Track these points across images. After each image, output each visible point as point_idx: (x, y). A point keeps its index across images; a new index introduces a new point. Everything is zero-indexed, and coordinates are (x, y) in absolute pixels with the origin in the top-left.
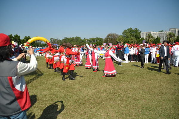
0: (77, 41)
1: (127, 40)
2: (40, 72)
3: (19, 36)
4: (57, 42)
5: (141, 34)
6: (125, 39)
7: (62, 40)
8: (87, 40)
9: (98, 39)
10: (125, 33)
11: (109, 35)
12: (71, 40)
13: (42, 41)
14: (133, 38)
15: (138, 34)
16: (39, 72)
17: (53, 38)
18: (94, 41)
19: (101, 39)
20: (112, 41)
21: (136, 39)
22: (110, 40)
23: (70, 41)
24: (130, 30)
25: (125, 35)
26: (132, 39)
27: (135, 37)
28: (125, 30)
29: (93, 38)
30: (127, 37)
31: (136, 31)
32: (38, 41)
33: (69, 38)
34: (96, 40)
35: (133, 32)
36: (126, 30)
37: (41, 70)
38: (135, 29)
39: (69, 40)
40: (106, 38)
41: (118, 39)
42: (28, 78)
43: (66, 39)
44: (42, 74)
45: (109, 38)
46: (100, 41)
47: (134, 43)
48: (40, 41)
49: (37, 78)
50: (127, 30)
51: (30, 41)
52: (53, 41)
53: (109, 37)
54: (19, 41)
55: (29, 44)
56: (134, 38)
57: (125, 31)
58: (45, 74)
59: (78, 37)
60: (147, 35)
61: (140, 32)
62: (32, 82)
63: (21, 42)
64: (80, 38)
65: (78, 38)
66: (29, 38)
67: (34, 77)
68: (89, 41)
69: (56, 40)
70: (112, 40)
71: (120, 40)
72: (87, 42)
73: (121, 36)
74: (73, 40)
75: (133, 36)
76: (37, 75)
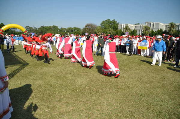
1: (105, 31)
2: (24, 61)
4: (33, 31)
5: (119, 26)
6: (103, 30)
7: (39, 28)
8: (65, 29)
9: (76, 29)
10: (104, 24)
11: (87, 25)
12: (48, 29)
13: (16, 29)
14: (111, 29)
15: (116, 26)
17: (29, 26)
18: (72, 31)
19: (79, 29)
20: (90, 31)
21: (114, 30)
22: (88, 30)
24: (108, 21)
25: (103, 26)
26: (110, 30)
27: (113, 28)
28: (103, 21)
29: (71, 28)
30: (105, 28)
31: (114, 22)
32: (12, 28)
33: (46, 26)
35: (111, 23)
36: (105, 20)
37: (24, 60)
38: (113, 20)
39: (45, 29)
40: (84, 29)
42: (14, 67)
43: (43, 27)
44: (27, 64)
45: (88, 28)
46: (78, 30)
48: (14, 28)
49: (24, 68)
51: (4, 28)
52: (28, 29)
53: (87, 27)
55: (3, 31)
57: (103, 22)
58: (30, 63)
59: (55, 26)
60: (124, 27)
61: (118, 24)
62: (19, 72)
64: (57, 27)
67: (20, 66)
69: (32, 28)
71: (98, 31)
72: (65, 31)
73: (100, 27)
74: (50, 29)
75: (111, 28)
76: (22, 65)
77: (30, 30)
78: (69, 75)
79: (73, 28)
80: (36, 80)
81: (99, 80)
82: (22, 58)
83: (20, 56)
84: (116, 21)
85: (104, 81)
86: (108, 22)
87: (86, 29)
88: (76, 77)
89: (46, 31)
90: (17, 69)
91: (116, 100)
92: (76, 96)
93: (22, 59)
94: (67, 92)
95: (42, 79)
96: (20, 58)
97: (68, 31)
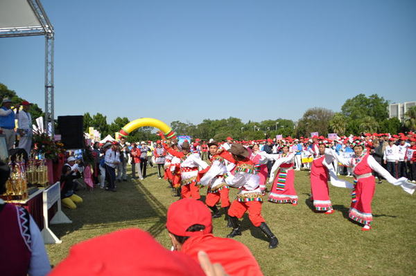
0: (233, 128)
1: (354, 124)
3: (104, 116)
4: (186, 131)
5: (389, 109)
6: (348, 122)
7: (199, 126)
8: (256, 124)
9: (281, 122)
10: (349, 108)
11: (308, 113)
12: (219, 126)
13: (152, 128)
14: (369, 118)
15: (381, 109)
16: (161, 211)
18: (273, 128)
19: (290, 121)
21: (377, 121)
22: (312, 123)
23: (216, 128)
24: (361, 100)
25: (349, 111)
26: (366, 122)
27: (374, 115)
28: (348, 101)
29: (270, 121)
30: (354, 117)
31: (376, 100)
32: (144, 127)
33: (215, 120)
34: (279, 126)
35: (368, 104)
36: (351, 99)
38: (373, 96)
39: (213, 125)
40: (301, 121)
41: (331, 122)
43: (208, 123)
45: (310, 121)
46: (287, 126)
47: (372, 130)
48: (149, 127)
50: (354, 99)
51: (127, 128)
52: (177, 128)
53: (309, 117)
54: (103, 127)
55: (126, 134)
56: (373, 118)
57: (348, 103)
59: (235, 119)
60: (405, 111)
61: (386, 105)
63: (107, 131)
64: (239, 120)
65: (234, 122)
66: (127, 122)
68: (261, 126)
69: (185, 125)
70: (316, 123)
71: (337, 125)
72: (257, 130)
73: (340, 114)
74: (223, 126)
75: (369, 115)
77: (180, 129)
79: (274, 122)
86: (359, 102)
87: (305, 121)
89: (214, 130)
97: (263, 128)
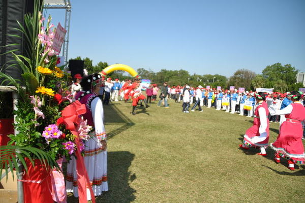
0: (182, 78)
1: (269, 84)
2: (129, 120)
3: (90, 60)
4: (148, 76)
5: (298, 76)
6: (266, 82)
7: (158, 73)
8: (200, 76)
9: (218, 77)
10: (268, 72)
11: (238, 73)
12: (172, 75)
13: (124, 72)
14: (281, 81)
15: (292, 75)
16: (127, 121)
17: (142, 69)
18: (211, 81)
19: (224, 77)
20: (243, 83)
21: (287, 84)
22: (240, 81)
23: (170, 76)
24: (278, 67)
25: (267, 75)
26: (278, 84)
27: (286, 80)
28: (268, 67)
29: (210, 75)
30: (271, 79)
31: (289, 69)
32: (119, 71)
34: (215, 79)
35: (282, 71)
37: (129, 118)
38: (287, 65)
39: (168, 74)
40: (232, 78)
41: (253, 81)
42: (114, 126)
43: (164, 72)
44: (133, 124)
45: (239, 78)
46: (222, 80)
47: (282, 90)
48: (121, 71)
49: (127, 128)
50: (272, 66)
51: (107, 70)
53: (238, 76)
54: (89, 68)
55: (105, 74)
56: (284, 81)
57: (268, 69)
58: (137, 124)
61: (296, 73)
62: (120, 132)
63: (92, 71)
64: (187, 72)
65: (183, 73)
66: (106, 65)
68: (203, 79)
69: (147, 72)
70: (242, 81)
72: (199, 81)
73: (260, 76)
74: (175, 75)
75: (282, 79)
76: (125, 124)
78: (189, 147)
79: (213, 77)
80: (141, 146)
81: (233, 160)
82: (126, 115)
83: (124, 113)
84: (292, 67)
85: (240, 162)
86: (276, 69)
87: (235, 78)
88: (198, 150)
89: (169, 78)
90: (118, 129)
91: (248, 189)
92: (190, 174)
93: (126, 117)
94: (180, 167)
95: (149, 146)
96: (124, 115)
